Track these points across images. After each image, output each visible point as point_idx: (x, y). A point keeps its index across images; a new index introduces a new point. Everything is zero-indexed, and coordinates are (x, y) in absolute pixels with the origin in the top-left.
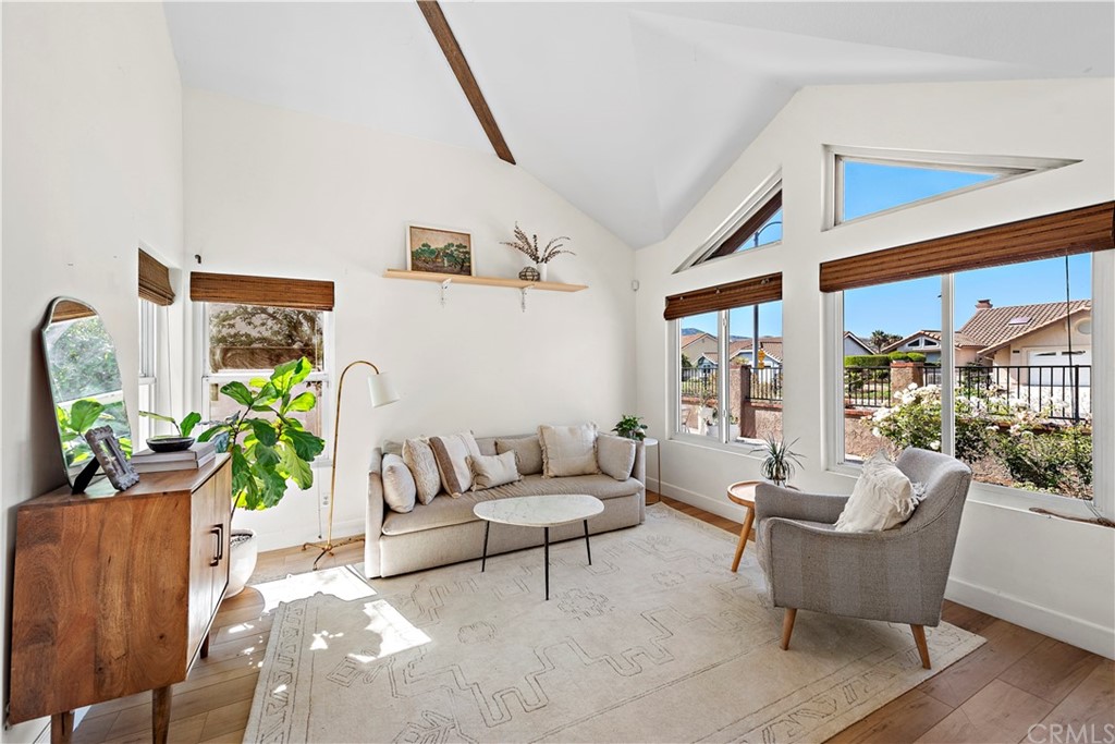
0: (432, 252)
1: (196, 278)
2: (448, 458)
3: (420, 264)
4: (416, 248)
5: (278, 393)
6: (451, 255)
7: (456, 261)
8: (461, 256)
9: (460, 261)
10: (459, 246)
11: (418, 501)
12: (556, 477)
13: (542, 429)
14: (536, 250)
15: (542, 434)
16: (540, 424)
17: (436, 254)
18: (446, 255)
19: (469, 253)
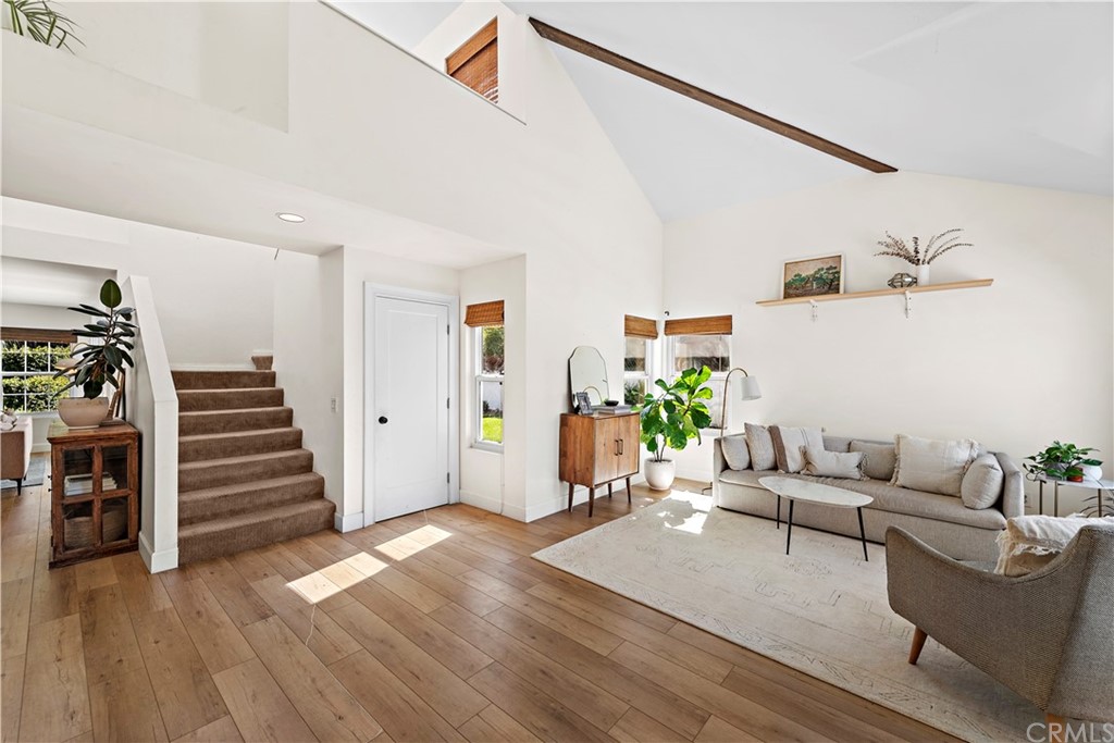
0: (804, 279)
1: (668, 323)
2: (781, 442)
3: (791, 292)
4: (789, 279)
5: (688, 387)
6: (821, 278)
7: (826, 282)
8: (831, 277)
9: (829, 281)
10: (831, 268)
11: (750, 467)
12: (904, 487)
13: (899, 438)
14: (917, 252)
15: (898, 443)
16: (899, 432)
17: (806, 280)
18: (815, 279)
19: (838, 272)
